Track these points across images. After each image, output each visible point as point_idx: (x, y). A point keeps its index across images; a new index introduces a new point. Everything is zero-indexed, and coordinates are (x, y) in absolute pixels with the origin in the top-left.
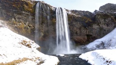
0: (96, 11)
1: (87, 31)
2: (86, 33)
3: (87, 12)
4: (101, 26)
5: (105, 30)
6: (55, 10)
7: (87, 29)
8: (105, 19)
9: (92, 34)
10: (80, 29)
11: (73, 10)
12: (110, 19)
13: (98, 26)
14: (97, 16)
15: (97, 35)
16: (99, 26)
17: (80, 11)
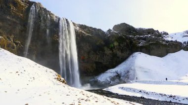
0: (109, 30)
1: (96, 57)
2: (96, 59)
3: (99, 30)
4: (114, 51)
5: (118, 58)
6: (57, 21)
7: (97, 54)
8: (119, 43)
9: (102, 61)
10: (89, 53)
11: (81, 24)
12: (126, 44)
13: (111, 52)
14: (111, 38)
15: (108, 63)
16: (113, 51)
17: (91, 27)
